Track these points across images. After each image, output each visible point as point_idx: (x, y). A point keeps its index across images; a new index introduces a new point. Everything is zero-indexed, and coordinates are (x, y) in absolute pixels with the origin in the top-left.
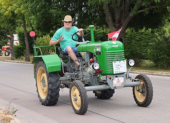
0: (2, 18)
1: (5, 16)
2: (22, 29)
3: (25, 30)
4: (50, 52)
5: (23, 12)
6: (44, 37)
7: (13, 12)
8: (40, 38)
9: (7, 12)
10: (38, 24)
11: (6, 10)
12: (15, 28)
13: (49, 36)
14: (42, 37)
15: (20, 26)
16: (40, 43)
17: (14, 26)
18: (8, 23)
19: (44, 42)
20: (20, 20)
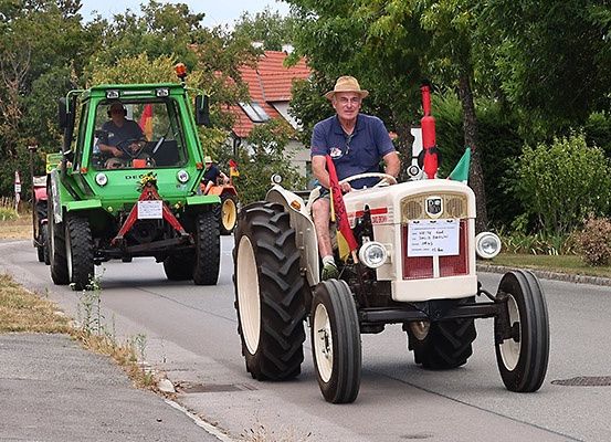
0: (360, 50)
1: (374, 40)
2: (451, 103)
3: (469, 107)
4: (586, 216)
5: (461, 19)
6: (560, 146)
7: (411, 21)
8: (541, 147)
9: (384, 20)
10: (530, 78)
11: (382, 12)
12: (417, 100)
13: (581, 137)
14: (550, 142)
15: (443, 91)
16: (540, 170)
17: (416, 87)
18: (389, 75)
19: (555, 170)
20: (446, 61)
